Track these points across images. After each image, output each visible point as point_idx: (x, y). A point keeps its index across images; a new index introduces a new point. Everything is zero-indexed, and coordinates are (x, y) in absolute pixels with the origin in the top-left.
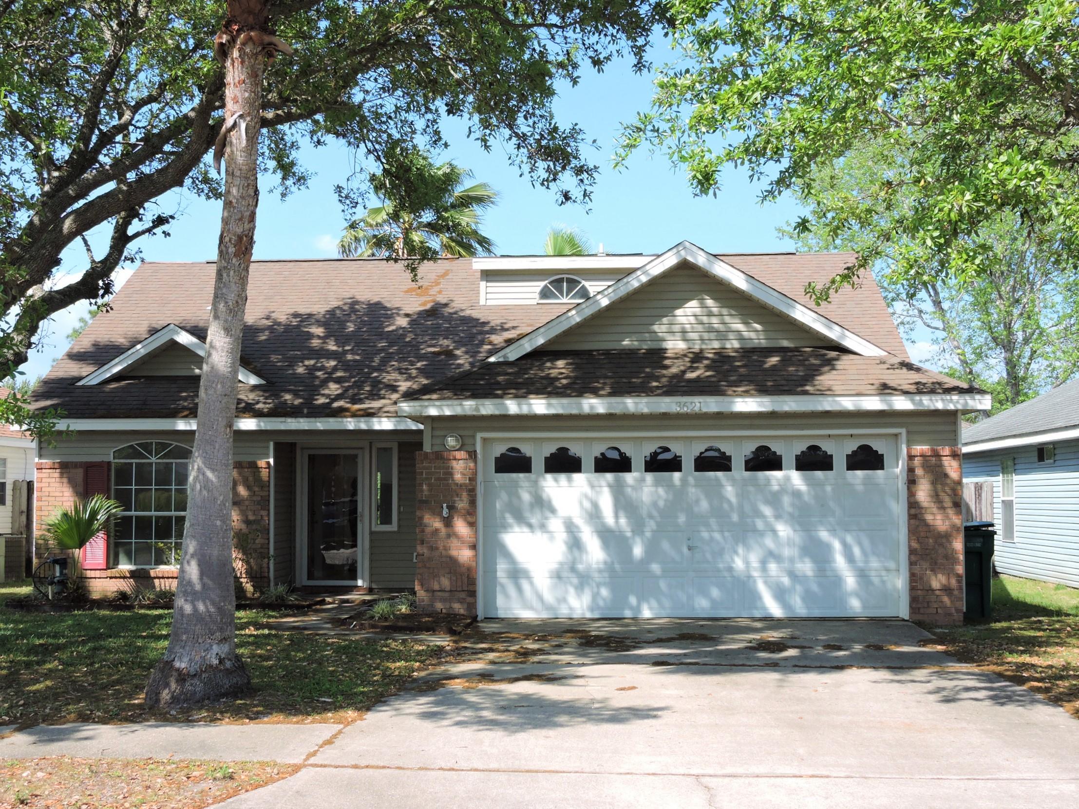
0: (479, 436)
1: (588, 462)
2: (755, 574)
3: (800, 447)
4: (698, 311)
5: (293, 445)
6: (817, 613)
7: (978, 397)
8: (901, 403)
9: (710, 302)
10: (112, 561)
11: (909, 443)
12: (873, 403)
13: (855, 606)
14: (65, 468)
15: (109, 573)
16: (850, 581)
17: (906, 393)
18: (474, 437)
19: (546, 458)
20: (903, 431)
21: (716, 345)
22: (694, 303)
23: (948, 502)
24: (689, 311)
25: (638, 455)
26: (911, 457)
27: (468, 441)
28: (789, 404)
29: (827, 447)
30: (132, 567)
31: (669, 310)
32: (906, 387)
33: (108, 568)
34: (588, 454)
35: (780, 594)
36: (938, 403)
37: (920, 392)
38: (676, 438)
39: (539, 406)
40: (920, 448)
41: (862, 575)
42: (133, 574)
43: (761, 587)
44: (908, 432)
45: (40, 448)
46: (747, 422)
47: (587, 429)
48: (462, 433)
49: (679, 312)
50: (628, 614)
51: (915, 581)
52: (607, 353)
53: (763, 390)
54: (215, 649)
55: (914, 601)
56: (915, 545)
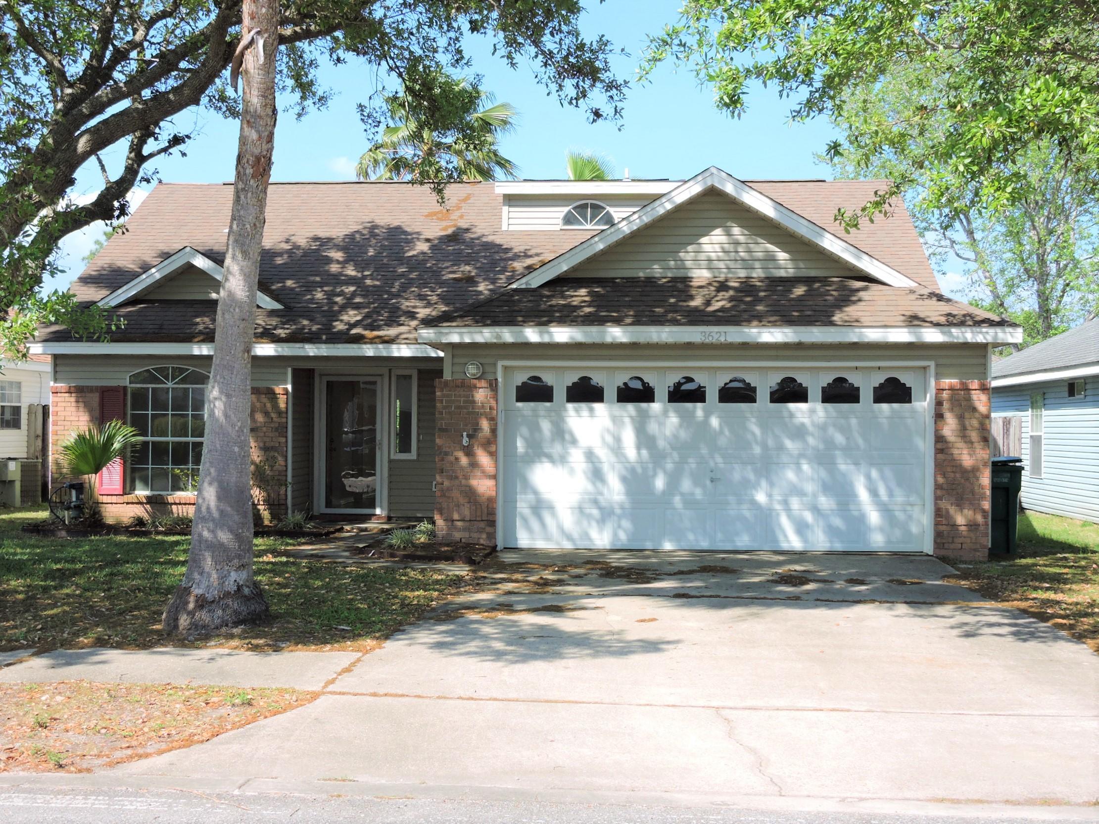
0: (500, 364)
1: (610, 393)
2: (778, 507)
3: (827, 379)
4: (724, 239)
5: (310, 373)
6: (839, 547)
7: (1009, 330)
8: (932, 336)
9: (736, 230)
10: (128, 487)
11: (938, 376)
12: (901, 335)
13: (878, 541)
14: (80, 392)
15: (126, 498)
16: (874, 517)
17: (937, 325)
18: (495, 365)
19: (568, 387)
20: (932, 364)
21: (742, 274)
22: (718, 231)
23: (974, 436)
24: (715, 239)
25: (662, 385)
26: (940, 390)
27: (488, 369)
28: (816, 334)
29: (854, 379)
30: (147, 493)
31: (694, 238)
32: (935, 319)
33: (124, 494)
34: (610, 383)
35: (801, 528)
36: (969, 335)
37: (951, 324)
38: (701, 368)
39: (561, 334)
40: (947, 382)
41: (885, 510)
42: (150, 500)
43: (784, 521)
44: (937, 365)
45: (55, 372)
46: (773, 353)
47: (611, 358)
48: (483, 361)
49: (704, 240)
50: (649, 545)
51: (939, 513)
52: (633, 281)
53: (788, 321)
54: (234, 575)
55: (938, 535)
56: (941, 480)
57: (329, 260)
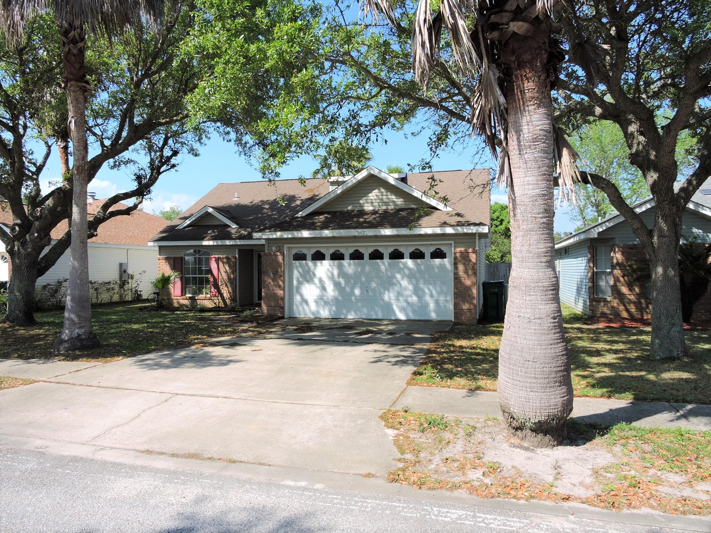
0: (285, 246)
1: (328, 256)
2: (392, 302)
4: (378, 194)
5: (252, 250)
6: (417, 318)
7: (482, 227)
8: (449, 230)
9: (383, 190)
10: (183, 293)
11: (455, 247)
12: (438, 231)
13: (433, 316)
14: (167, 259)
15: (184, 297)
16: (432, 306)
17: (451, 226)
18: (283, 246)
20: (453, 242)
21: (384, 208)
22: (376, 191)
23: (470, 272)
24: (374, 194)
25: (347, 253)
26: (455, 253)
27: (281, 248)
28: (404, 231)
30: (191, 295)
31: (366, 194)
32: (452, 224)
33: (182, 295)
34: (328, 253)
35: (403, 310)
36: (466, 230)
37: (458, 225)
38: (362, 246)
39: (306, 234)
40: (458, 250)
41: (437, 302)
42: (190, 298)
43: (395, 307)
44: (455, 243)
45: (160, 252)
46: (388, 239)
48: (279, 245)
49: (370, 195)
50: (342, 317)
51: (456, 305)
52: (341, 212)
53: (393, 226)
55: (455, 313)
56: (456, 291)
57: (264, 208)
